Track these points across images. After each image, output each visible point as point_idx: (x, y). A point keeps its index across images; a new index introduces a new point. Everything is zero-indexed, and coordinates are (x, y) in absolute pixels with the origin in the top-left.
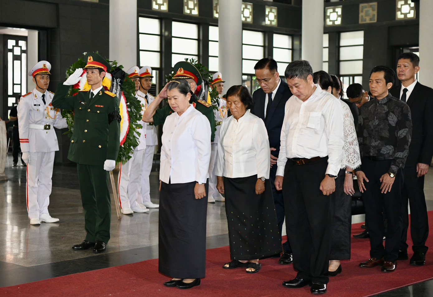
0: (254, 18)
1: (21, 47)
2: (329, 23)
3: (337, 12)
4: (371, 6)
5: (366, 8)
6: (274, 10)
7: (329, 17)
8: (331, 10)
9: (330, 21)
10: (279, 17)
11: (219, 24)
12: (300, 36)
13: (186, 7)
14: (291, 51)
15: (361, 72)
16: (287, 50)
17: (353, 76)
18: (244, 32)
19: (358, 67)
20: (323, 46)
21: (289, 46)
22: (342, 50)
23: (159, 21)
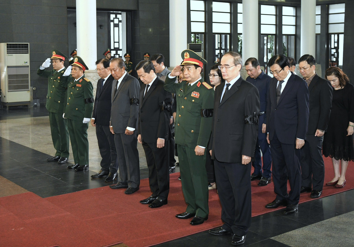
1: (118, 18)
11: (243, 2)
12: (300, 7)
14: (295, 17)
15: (343, 31)
16: (293, 17)
17: (338, 34)
18: (262, 6)
19: (341, 28)
20: (316, 14)
21: (294, 14)
22: (330, 16)
23: (204, 2)
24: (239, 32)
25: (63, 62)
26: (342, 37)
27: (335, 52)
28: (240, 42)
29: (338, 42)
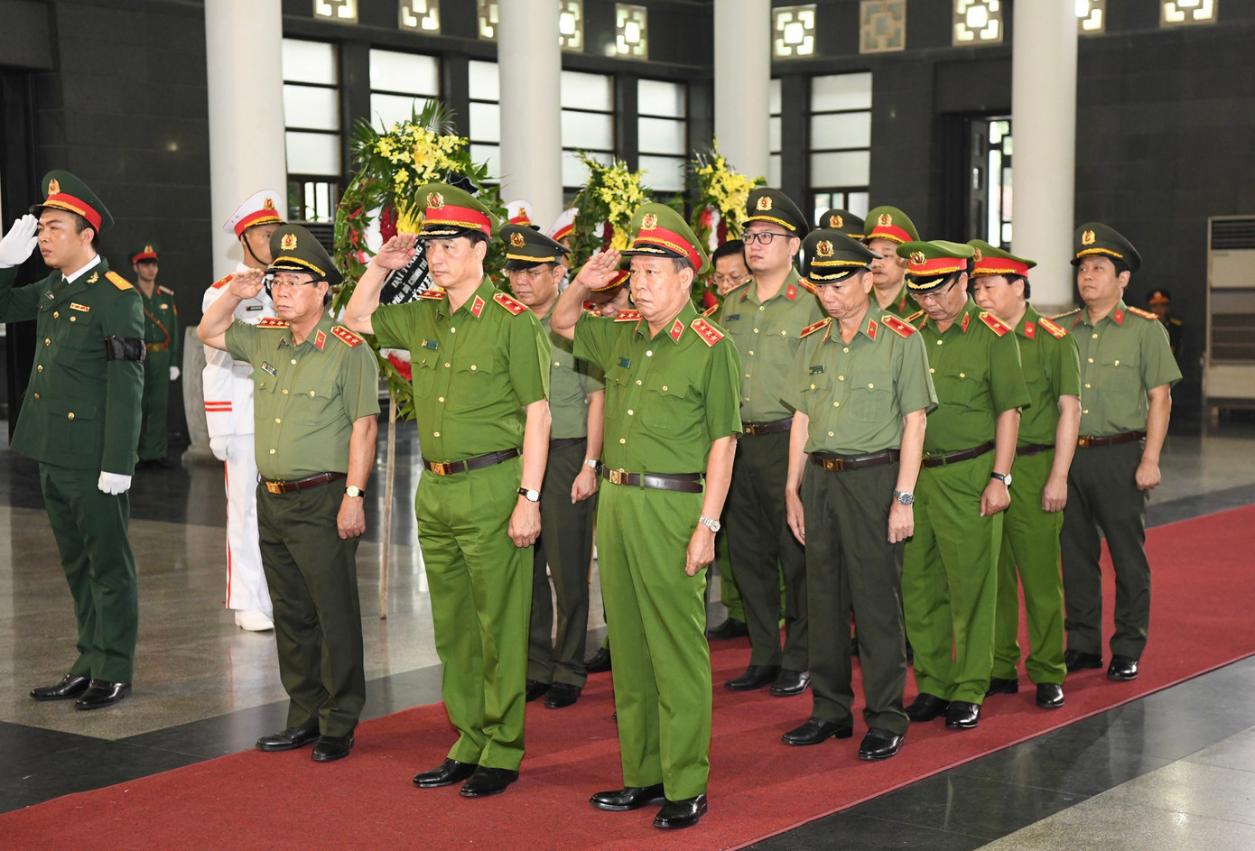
0: (586, 37)
2: (783, 51)
3: (803, 22)
4: (889, 8)
5: (878, 12)
6: (639, 16)
7: (782, 35)
8: (788, 17)
9: (785, 45)
10: (653, 33)
13: (406, 11)
14: (683, 125)
15: (864, 180)
16: (673, 123)
17: (846, 191)
19: (858, 170)
20: (768, 112)
21: (679, 111)
22: (817, 122)
23: (333, 49)
26: (859, 202)
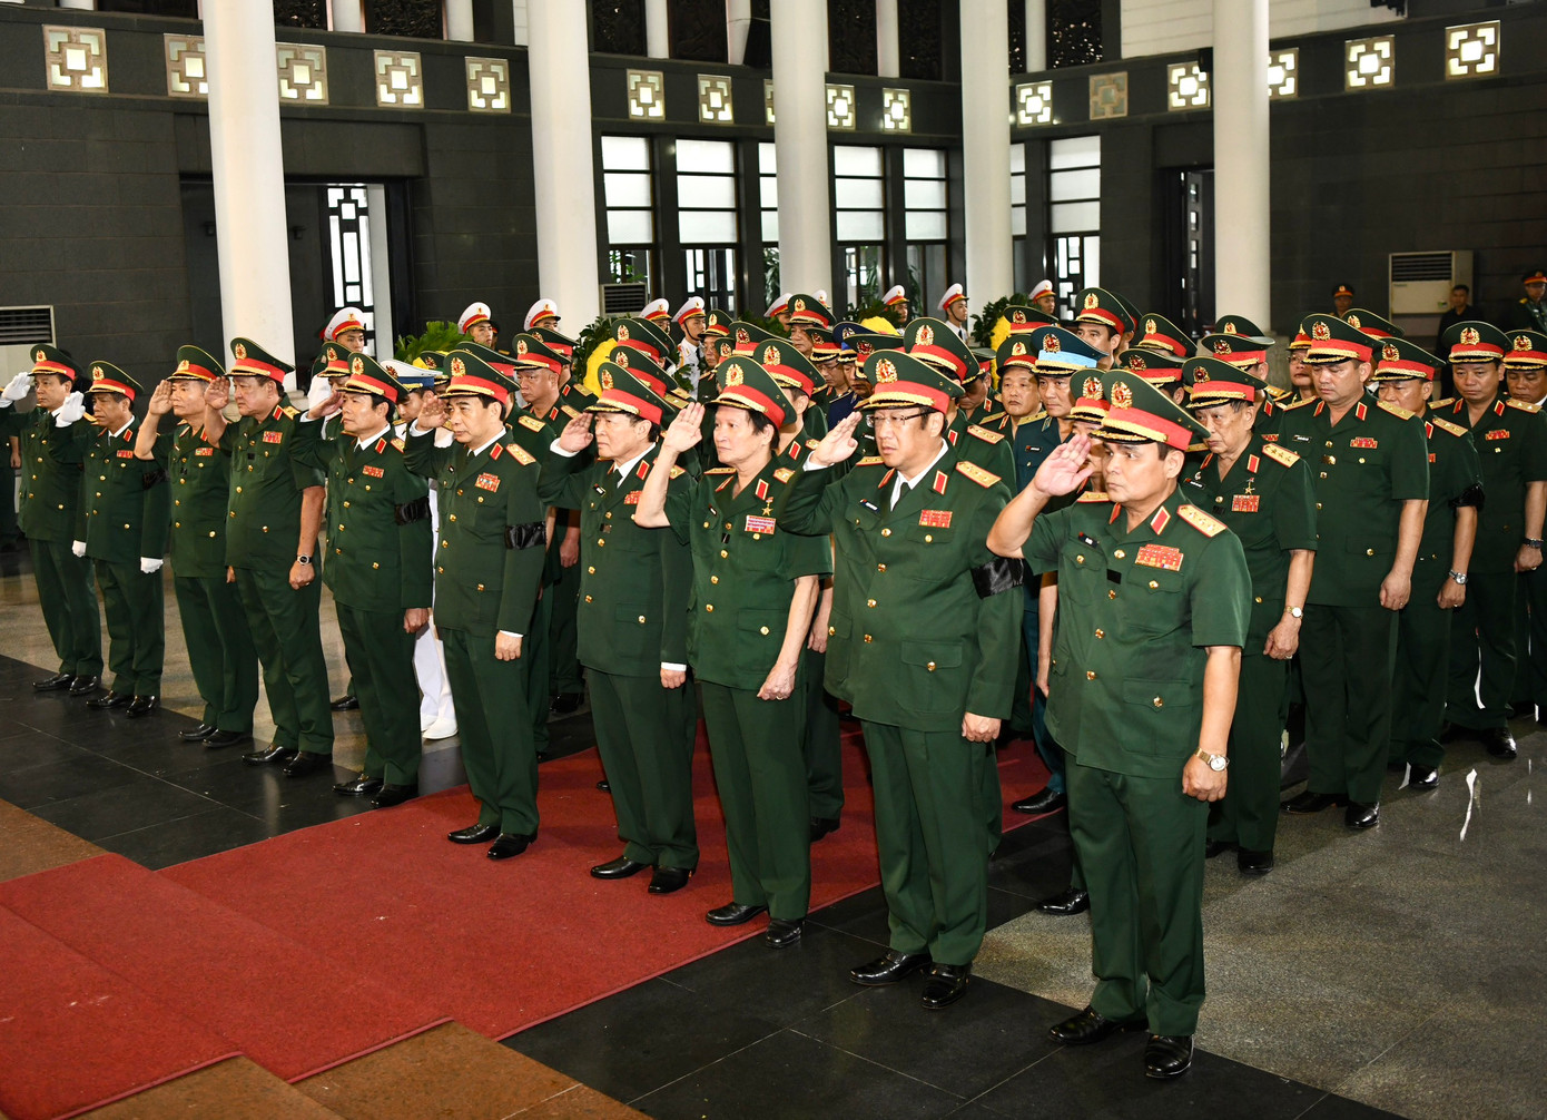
0: (858, 119)
1: (356, 202)
2: (1025, 120)
3: (1041, 95)
4: (1114, 81)
5: (1104, 85)
6: (904, 97)
7: (1024, 106)
8: (1029, 91)
9: (1027, 115)
10: (914, 111)
11: (776, 140)
13: (704, 107)
14: (943, 184)
15: (1096, 226)
16: (936, 183)
17: (1082, 235)
18: (839, 150)
19: (1090, 217)
20: (1013, 171)
21: (940, 173)
22: (1056, 178)
23: (646, 141)
24: (765, 238)
25: (69, 383)
26: (1092, 245)
27: (1071, 290)
28: (770, 273)
29: (1081, 259)
